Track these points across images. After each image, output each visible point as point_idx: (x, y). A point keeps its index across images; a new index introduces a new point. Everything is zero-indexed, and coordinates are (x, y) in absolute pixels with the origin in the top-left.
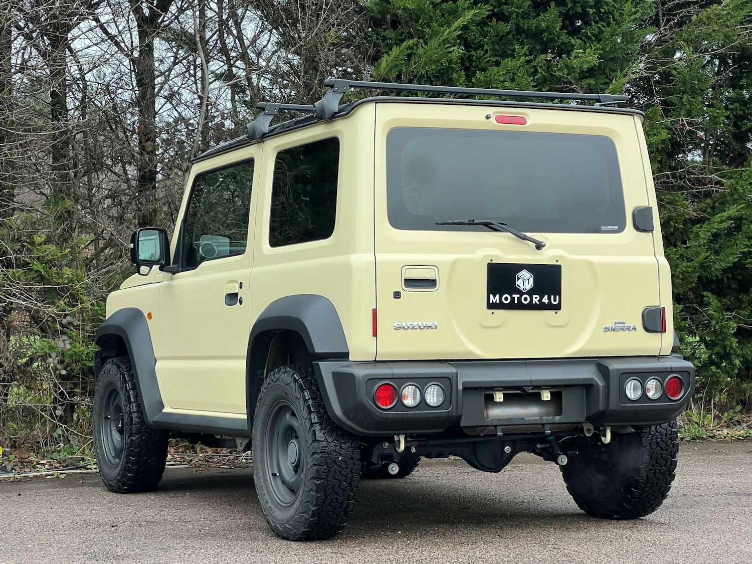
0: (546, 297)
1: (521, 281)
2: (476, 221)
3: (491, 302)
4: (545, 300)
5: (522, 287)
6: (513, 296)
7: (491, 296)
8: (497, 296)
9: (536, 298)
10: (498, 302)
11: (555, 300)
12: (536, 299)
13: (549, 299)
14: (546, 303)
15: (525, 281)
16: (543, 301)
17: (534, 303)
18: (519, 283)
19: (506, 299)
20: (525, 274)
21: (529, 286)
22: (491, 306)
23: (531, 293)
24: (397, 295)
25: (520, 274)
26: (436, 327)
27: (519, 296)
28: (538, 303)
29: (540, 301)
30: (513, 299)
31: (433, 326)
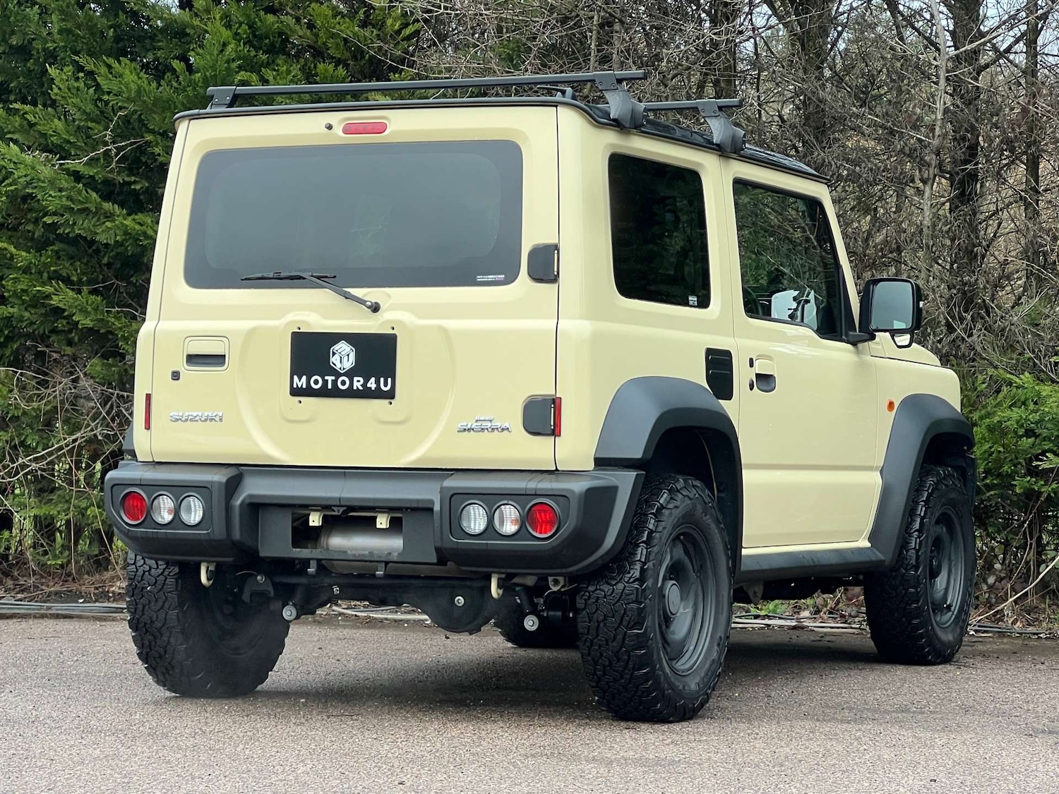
0: (373, 380)
1: (337, 357)
2: (283, 275)
3: (295, 386)
4: (372, 384)
5: (338, 366)
6: (326, 378)
7: (295, 377)
8: (304, 378)
9: (358, 381)
10: (304, 386)
11: (386, 385)
12: (358, 383)
13: (378, 382)
14: (373, 389)
15: (344, 357)
16: (369, 385)
17: (355, 388)
18: (335, 360)
19: (317, 382)
20: (343, 347)
21: (348, 364)
22: (296, 392)
23: (351, 374)
24: (176, 376)
25: (336, 347)
26: (221, 420)
27: (333, 378)
28: (361, 388)
29: (364, 385)
30: (325, 382)
31: (217, 419)
